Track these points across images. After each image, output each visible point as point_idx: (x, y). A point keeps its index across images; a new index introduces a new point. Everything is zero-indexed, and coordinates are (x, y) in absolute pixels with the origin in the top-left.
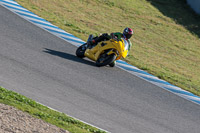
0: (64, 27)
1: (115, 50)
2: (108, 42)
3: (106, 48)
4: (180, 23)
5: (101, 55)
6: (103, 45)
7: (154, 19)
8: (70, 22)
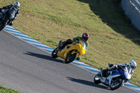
0: (46, 43)
1: (76, 51)
2: (71, 45)
3: (70, 49)
4: (128, 38)
5: (68, 55)
6: (68, 47)
7: (109, 35)
8: (50, 39)
